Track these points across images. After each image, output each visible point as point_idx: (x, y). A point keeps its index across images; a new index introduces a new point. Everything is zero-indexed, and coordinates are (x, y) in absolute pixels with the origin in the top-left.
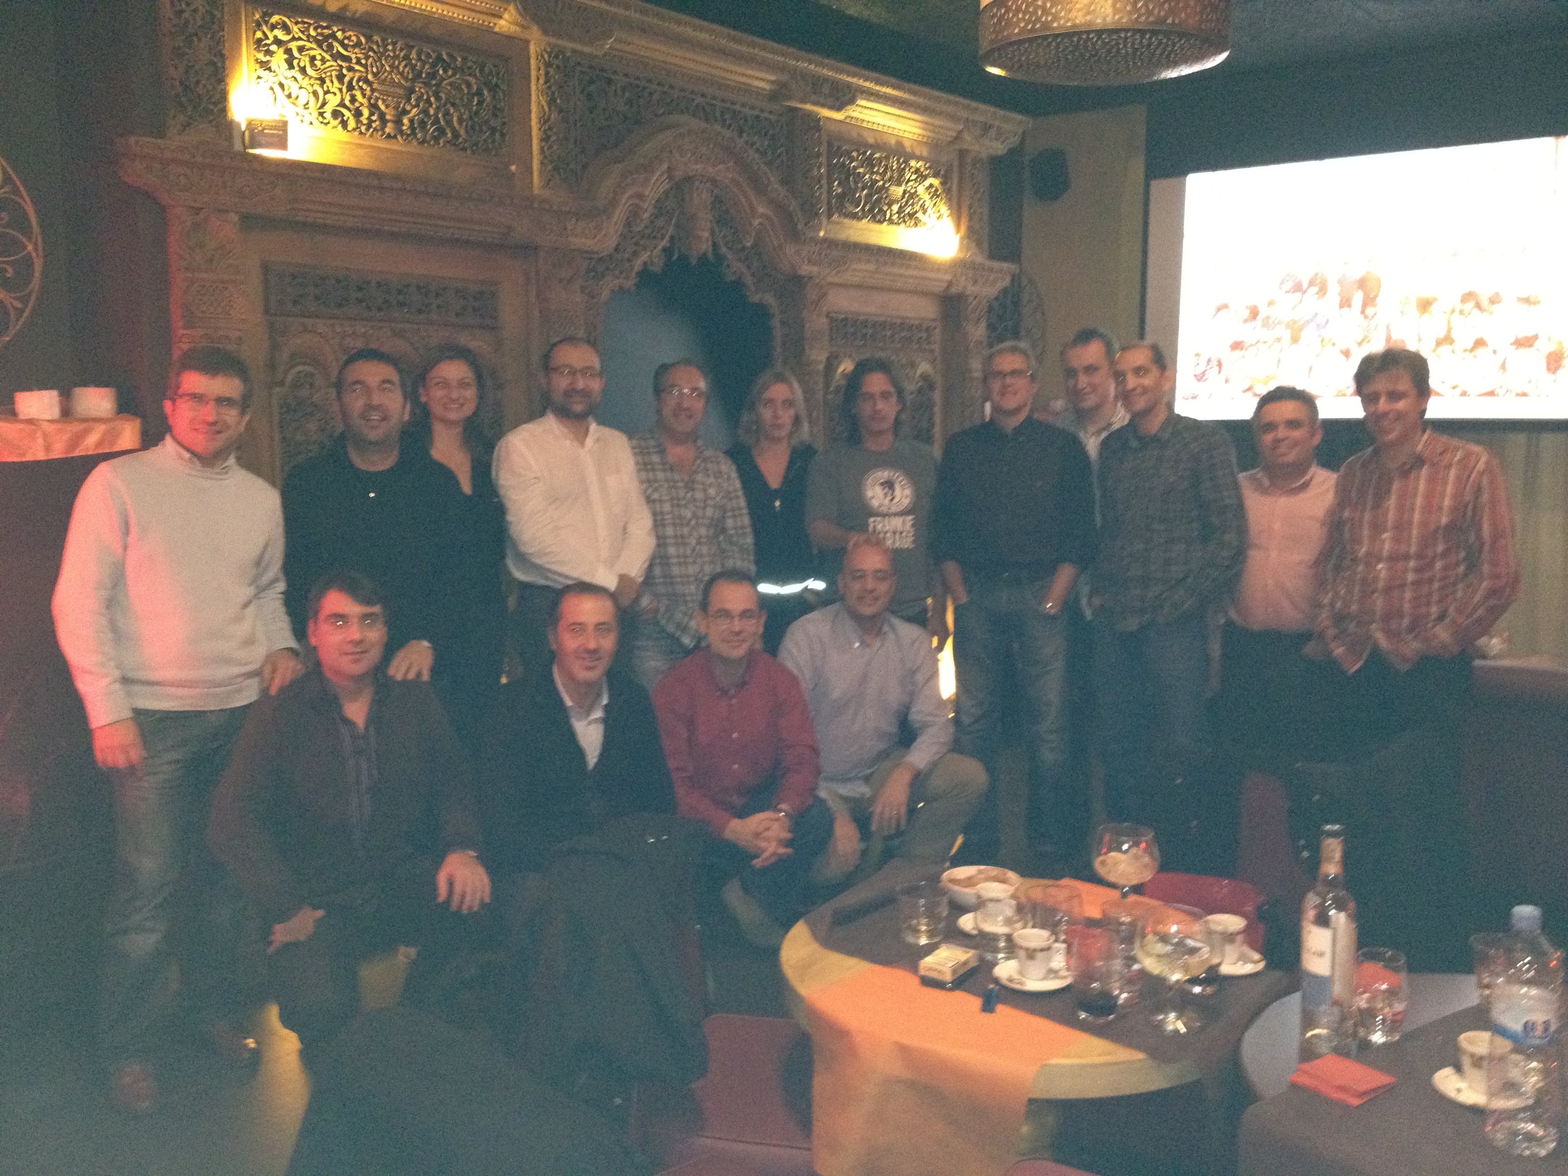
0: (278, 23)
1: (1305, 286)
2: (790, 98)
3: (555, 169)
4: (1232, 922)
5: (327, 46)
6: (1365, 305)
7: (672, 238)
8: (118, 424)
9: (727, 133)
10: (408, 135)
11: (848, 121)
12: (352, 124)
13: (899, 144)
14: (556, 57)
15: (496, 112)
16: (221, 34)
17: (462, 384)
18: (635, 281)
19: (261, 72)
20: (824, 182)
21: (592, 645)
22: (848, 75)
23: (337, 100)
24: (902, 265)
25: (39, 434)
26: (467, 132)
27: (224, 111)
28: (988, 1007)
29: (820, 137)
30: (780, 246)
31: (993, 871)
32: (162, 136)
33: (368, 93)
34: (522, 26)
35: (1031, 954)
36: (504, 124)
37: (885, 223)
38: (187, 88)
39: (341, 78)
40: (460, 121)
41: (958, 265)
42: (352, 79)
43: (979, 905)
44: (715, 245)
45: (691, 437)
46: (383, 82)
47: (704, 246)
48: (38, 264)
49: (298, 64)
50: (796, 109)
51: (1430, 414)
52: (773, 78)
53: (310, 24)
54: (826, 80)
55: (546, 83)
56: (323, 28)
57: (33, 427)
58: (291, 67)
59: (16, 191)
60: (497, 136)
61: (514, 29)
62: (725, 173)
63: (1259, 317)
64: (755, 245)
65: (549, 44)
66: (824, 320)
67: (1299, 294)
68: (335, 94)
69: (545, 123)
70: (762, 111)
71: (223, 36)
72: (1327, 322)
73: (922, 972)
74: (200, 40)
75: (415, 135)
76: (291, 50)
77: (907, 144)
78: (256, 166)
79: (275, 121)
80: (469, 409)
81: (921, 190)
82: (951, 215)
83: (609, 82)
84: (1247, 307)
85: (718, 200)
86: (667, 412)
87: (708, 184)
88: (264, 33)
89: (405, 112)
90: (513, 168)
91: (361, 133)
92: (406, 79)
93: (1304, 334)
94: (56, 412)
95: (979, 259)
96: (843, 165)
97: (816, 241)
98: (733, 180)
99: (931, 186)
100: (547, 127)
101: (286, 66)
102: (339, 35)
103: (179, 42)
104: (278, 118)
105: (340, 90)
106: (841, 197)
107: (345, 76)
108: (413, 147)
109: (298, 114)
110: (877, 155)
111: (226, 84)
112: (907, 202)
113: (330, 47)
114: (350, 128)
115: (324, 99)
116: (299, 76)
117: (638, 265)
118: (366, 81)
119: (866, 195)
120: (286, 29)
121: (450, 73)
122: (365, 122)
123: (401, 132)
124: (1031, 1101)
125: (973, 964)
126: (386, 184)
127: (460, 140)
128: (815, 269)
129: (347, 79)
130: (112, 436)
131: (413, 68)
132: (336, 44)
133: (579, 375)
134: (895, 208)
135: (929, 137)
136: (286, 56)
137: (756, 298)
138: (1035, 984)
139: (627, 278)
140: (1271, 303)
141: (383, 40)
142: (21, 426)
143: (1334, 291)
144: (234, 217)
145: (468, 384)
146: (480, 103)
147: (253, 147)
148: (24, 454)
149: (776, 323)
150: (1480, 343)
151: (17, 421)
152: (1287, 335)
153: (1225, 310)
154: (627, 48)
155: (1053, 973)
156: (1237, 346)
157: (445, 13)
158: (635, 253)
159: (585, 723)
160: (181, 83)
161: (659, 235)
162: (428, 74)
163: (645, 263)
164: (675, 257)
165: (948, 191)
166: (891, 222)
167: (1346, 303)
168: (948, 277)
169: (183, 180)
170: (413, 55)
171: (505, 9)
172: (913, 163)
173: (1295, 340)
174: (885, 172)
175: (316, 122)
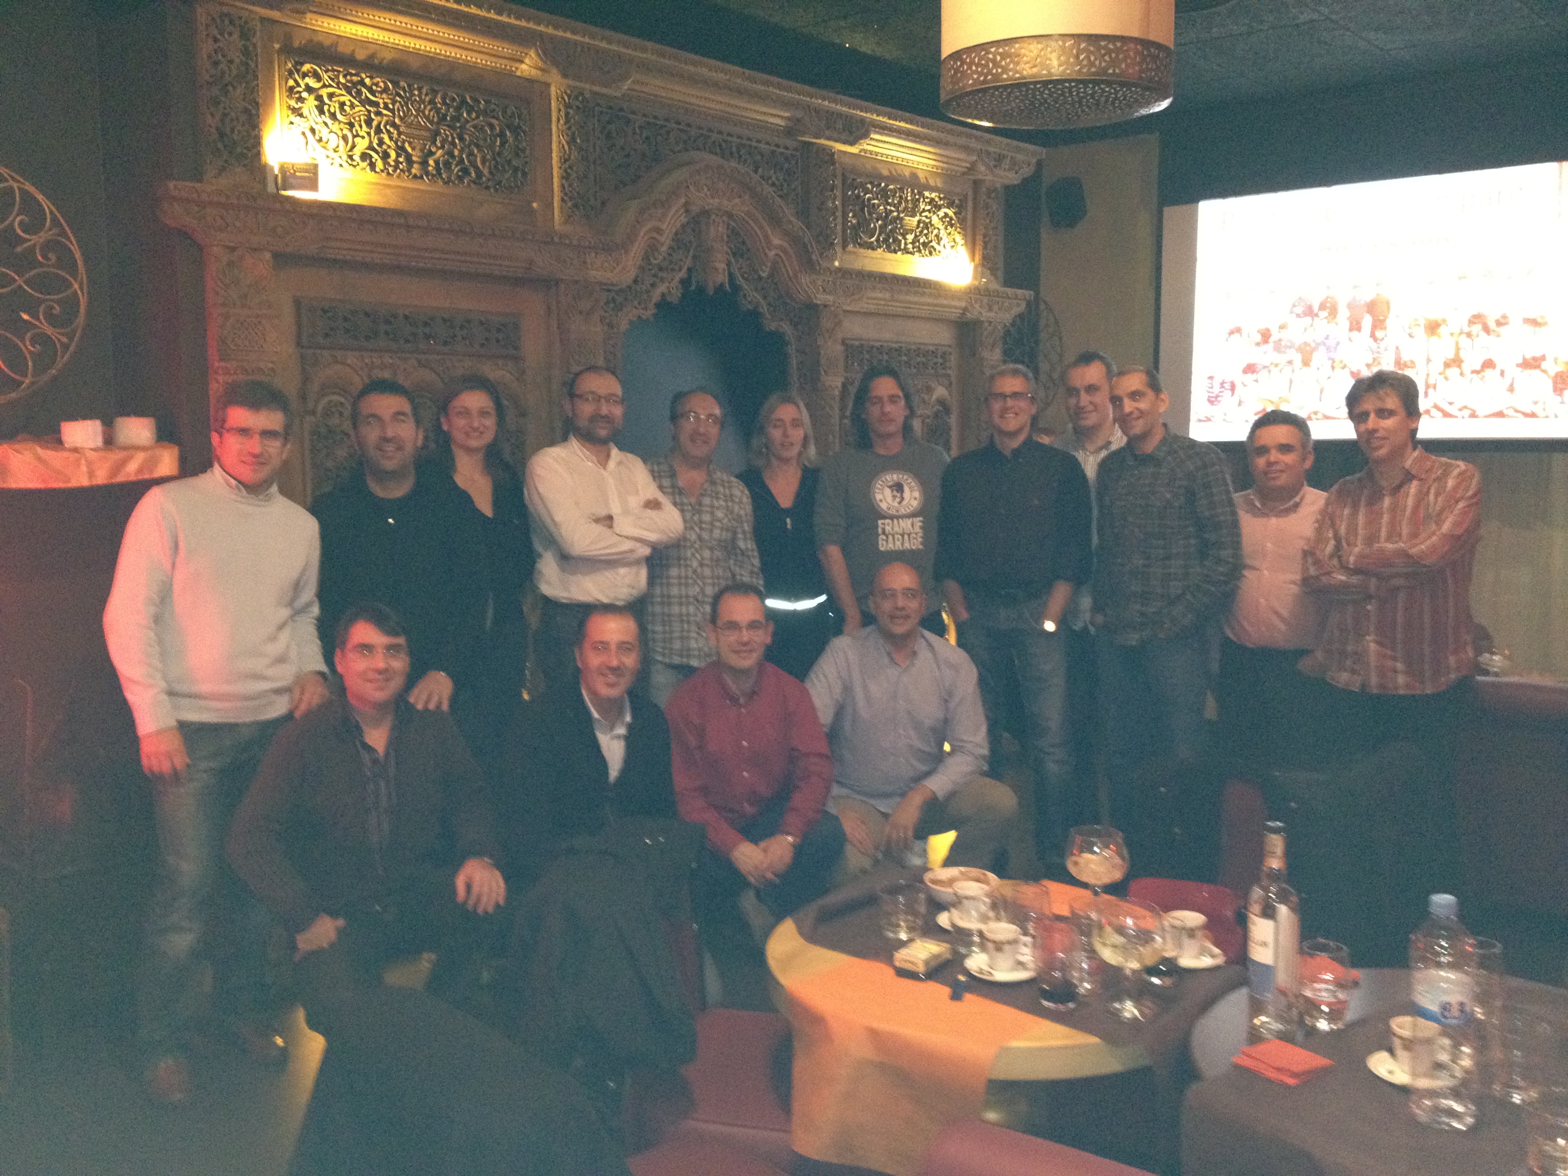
0: (309, 71)
1: (1316, 310)
2: (804, 134)
3: (576, 206)
4: (1193, 918)
5: (356, 93)
6: (1374, 327)
7: (689, 270)
8: (158, 452)
9: (742, 169)
10: (433, 176)
11: (863, 154)
12: (380, 165)
13: (914, 176)
14: (577, 98)
15: (518, 152)
16: (255, 82)
17: (483, 413)
18: (654, 311)
19: (293, 118)
20: (839, 214)
21: (615, 663)
22: (861, 111)
23: (365, 143)
24: (916, 293)
25: (83, 462)
26: (491, 173)
27: (258, 154)
28: (956, 996)
29: (835, 169)
30: (795, 275)
31: (975, 872)
32: (200, 181)
33: (395, 135)
34: (542, 70)
35: (999, 946)
36: (526, 163)
37: (899, 253)
38: (222, 135)
39: (369, 122)
40: (484, 162)
41: (974, 293)
42: (380, 123)
43: (957, 902)
44: (730, 275)
45: (704, 463)
46: (409, 126)
47: (722, 278)
48: (83, 301)
49: (329, 110)
50: (812, 143)
51: (1421, 434)
52: (787, 114)
53: (339, 72)
54: (840, 115)
55: (565, 123)
56: (352, 75)
57: (77, 455)
58: (321, 112)
59: (63, 233)
60: (520, 175)
61: (534, 72)
62: (740, 206)
63: (1271, 340)
64: (771, 275)
65: (569, 86)
66: (840, 348)
67: (1309, 319)
68: (363, 137)
69: (565, 161)
70: (778, 146)
71: (258, 86)
72: (1338, 343)
73: (897, 964)
74: (234, 88)
75: (440, 174)
76: (322, 96)
77: (921, 175)
78: (288, 207)
79: (307, 164)
80: (488, 437)
81: (935, 220)
82: (966, 244)
83: (628, 121)
84: (1258, 331)
85: (734, 233)
86: (684, 438)
87: (725, 218)
88: (296, 81)
89: (431, 153)
90: (535, 205)
91: (388, 174)
92: (431, 123)
93: (1315, 355)
94: (99, 442)
95: (995, 286)
96: (858, 197)
97: (830, 271)
98: (748, 214)
99: (946, 215)
100: (567, 166)
101: (317, 113)
102: (367, 81)
103: (215, 91)
104: (310, 161)
105: (369, 134)
106: (856, 228)
107: (373, 120)
108: (439, 187)
109: (328, 157)
110: (891, 187)
111: (260, 130)
112: (921, 232)
113: (359, 93)
114: (378, 170)
115: (353, 142)
116: (329, 122)
117: (656, 296)
118: (394, 125)
119: (880, 226)
120: (318, 78)
121: (474, 115)
122: (392, 163)
123: (427, 173)
124: (990, 1081)
125: (948, 956)
126: (411, 222)
127: (484, 179)
128: (831, 298)
129: (375, 123)
130: (152, 463)
131: (438, 111)
132: (364, 90)
133: (603, 401)
134: (910, 237)
135: (942, 169)
136: (316, 103)
137: (773, 326)
138: (1004, 974)
139: (646, 309)
140: (1282, 327)
141: (409, 86)
142: (66, 454)
143: (1343, 314)
144: (268, 256)
145: (487, 413)
146: (503, 144)
147: (285, 190)
148: (69, 481)
149: (791, 350)
150: (1489, 364)
151: (65, 449)
152: (1298, 358)
153: (1237, 335)
154: (646, 90)
155: (1021, 965)
156: (1250, 369)
157: (469, 58)
158: (653, 285)
159: (609, 736)
160: (217, 129)
161: (677, 267)
162: (452, 118)
163: (663, 295)
164: (693, 288)
165: (962, 221)
166: (906, 251)
167: (1355, 326)
168: (963, 304)
169: (220, 222)
170: (438, 99)
171: (526, 54)
172: (927, 194)
173: (1306, 363)
174: (900, 203)
175: (345, 165)
